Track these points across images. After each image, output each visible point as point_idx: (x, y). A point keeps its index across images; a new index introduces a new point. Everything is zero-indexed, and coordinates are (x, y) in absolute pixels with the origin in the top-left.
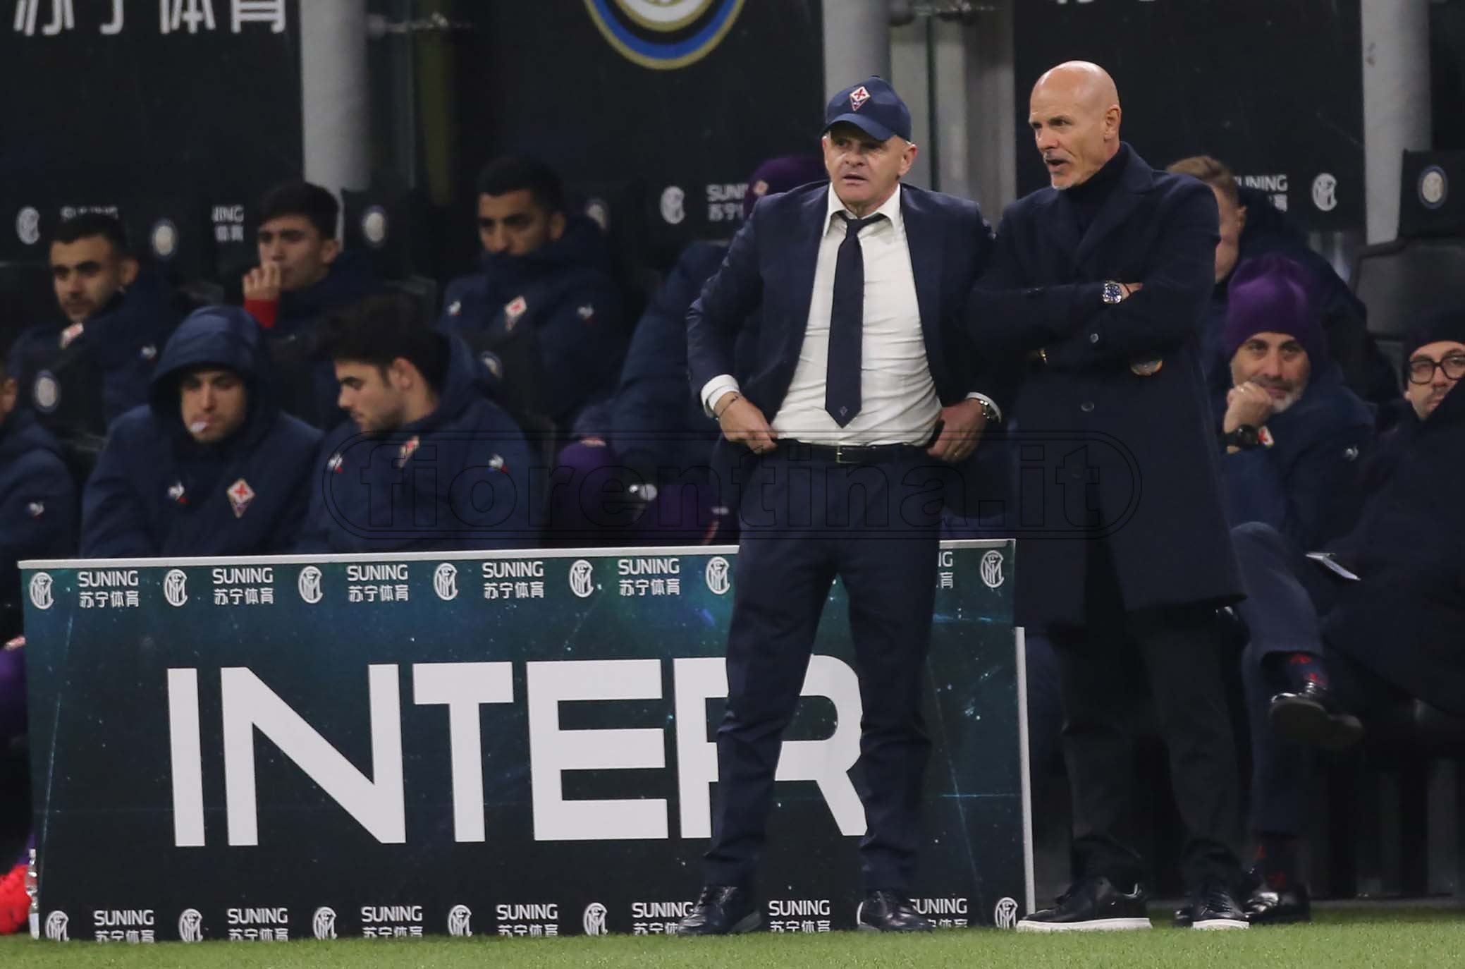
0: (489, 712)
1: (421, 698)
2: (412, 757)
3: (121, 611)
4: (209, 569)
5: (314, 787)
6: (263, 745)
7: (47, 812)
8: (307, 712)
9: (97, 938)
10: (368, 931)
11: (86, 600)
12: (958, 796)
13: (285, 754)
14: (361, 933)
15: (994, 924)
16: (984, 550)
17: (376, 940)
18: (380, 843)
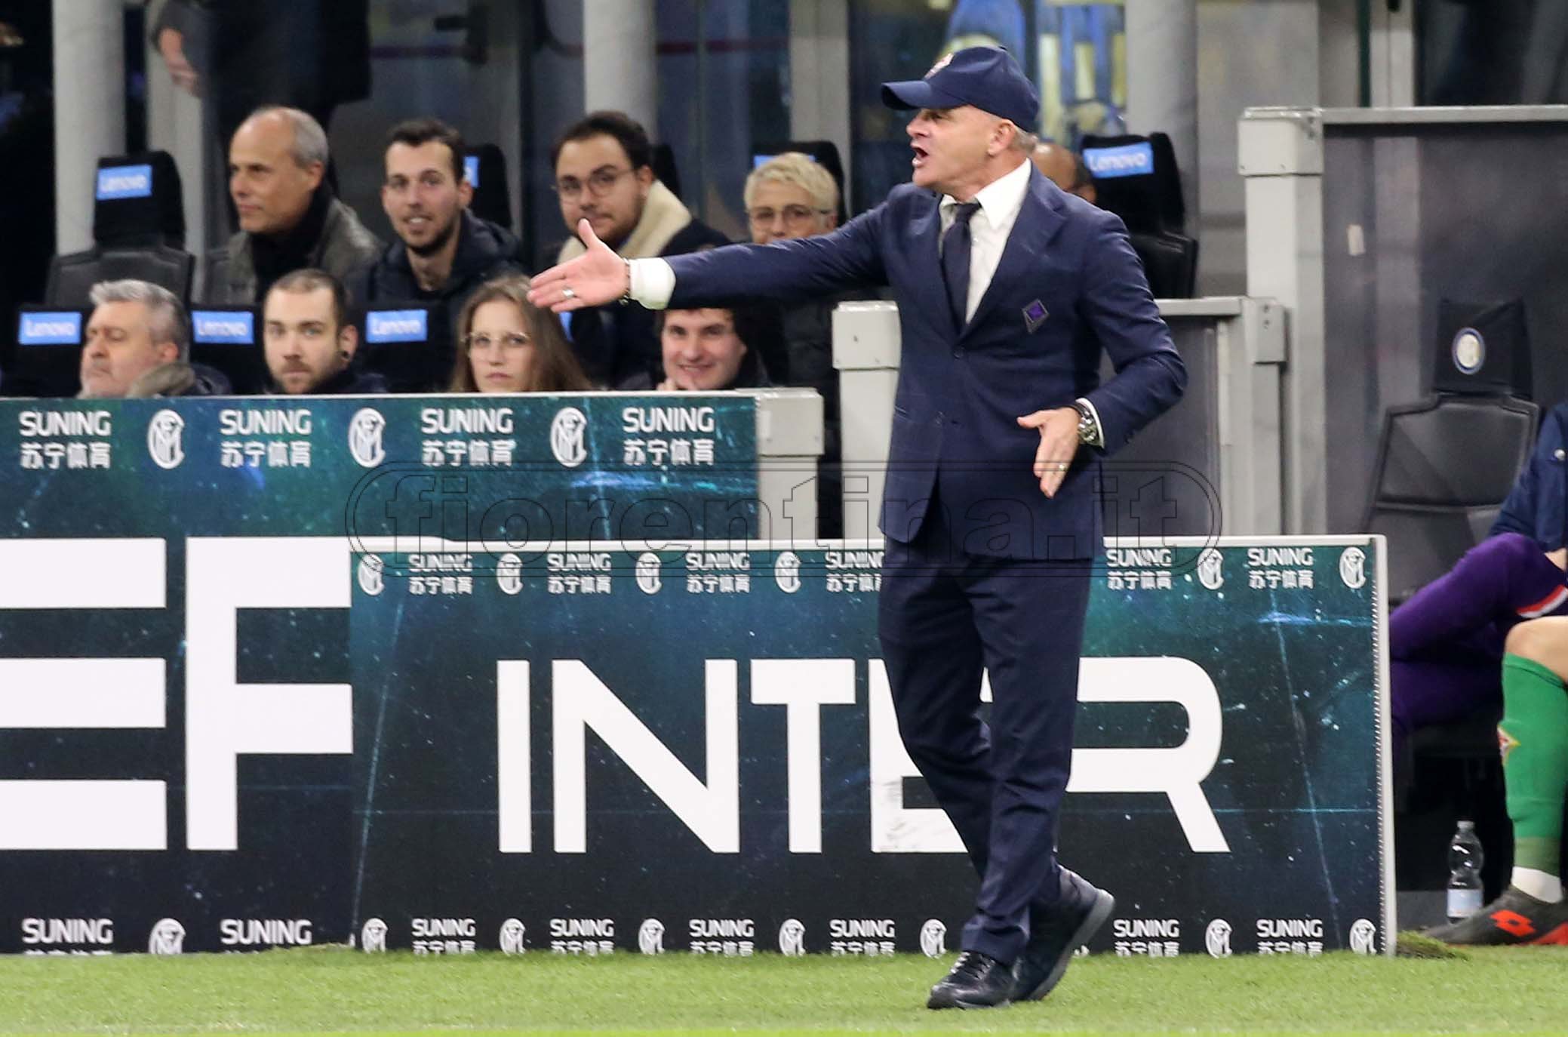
0: (829, 714)
1: (759, 697)
2: (748, 760)
3: (452, 597)
4: (544, 554)
5: (646, 791)
6: (595, 746)
7: (368, 812)
8: (641, 710)
9: (414, 949)
10: (697, 946)
11: (416, 586)
12: (1314, 810)
13: (616, 754)
14: (689, 949)
15: (1350, 948)
16: (1345, 547)
17: (706, 956)
18: (712, 852)
